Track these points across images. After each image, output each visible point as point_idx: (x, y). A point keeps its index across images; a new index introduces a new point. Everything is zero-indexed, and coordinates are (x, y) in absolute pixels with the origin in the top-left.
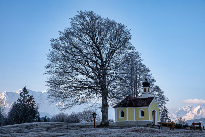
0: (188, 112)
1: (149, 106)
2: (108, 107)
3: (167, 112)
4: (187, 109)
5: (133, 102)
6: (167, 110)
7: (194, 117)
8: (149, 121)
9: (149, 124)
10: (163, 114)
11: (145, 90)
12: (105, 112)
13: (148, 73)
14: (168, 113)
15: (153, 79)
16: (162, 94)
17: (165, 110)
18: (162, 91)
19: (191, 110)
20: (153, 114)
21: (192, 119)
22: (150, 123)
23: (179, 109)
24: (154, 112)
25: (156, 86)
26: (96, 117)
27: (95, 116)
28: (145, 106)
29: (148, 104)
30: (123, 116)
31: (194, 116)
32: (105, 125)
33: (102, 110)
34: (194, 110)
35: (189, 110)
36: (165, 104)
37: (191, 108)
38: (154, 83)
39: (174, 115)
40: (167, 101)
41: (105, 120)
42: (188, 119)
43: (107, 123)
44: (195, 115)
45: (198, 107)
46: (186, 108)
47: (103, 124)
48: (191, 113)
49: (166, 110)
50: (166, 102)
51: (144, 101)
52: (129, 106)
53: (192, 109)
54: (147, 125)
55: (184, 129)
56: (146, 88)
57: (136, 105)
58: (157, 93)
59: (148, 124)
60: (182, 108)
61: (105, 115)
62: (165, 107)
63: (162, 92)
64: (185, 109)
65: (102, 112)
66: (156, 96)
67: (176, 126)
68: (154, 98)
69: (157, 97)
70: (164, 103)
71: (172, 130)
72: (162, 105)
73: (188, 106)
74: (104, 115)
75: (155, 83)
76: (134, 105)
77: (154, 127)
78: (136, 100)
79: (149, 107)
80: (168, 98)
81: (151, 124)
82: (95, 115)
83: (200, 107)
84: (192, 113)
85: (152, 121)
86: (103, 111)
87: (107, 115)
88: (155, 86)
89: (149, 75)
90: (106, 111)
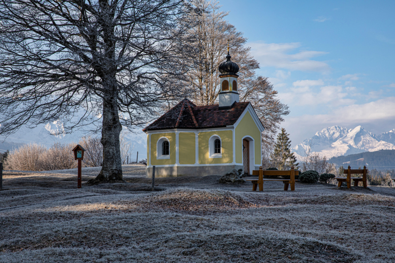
0: (336, 140)
1: (235, 125)
2: (121, 129)
3: (289, 141)
4: (334, 133)
5: (193, 117)
6: (288, 137)
7: (348, 151)
8: (234, 166)
9: (231, 174)
10: (279, 146)
11: (225, 85)
12: (110, 143)
13: (240, 46)
14: (289, 143)
15: (251, 61)
16: (273, 97)
17: (284, 137)
18: (274, 89)
19: (341, 136)
20: (244, 148)
21: (343, 154)
22: (234, 171)
23: (317, 134)
24: (247, 142)
25: (260, 78)
26: (82, 158)
27: (79, 155)
28: (224, 126)
29: (232, 120)
30: (168, 153)
31: (347, 148)
32: (111, 178)
33: (102, 139)
34: (348, 135)
35: (337, 135)
36: (281, 122)
37: (341, 131)
38: (254, 70)
39: (305, 146)
40: (286, 113)
41: (112, 164)
42: (335, 154)
43: (117, 172)
44: (350, 146)
45: (358, 129)
46: (332, 132)
47: (106, 175)
48: (341, 141)
49: (286, 137)
50: (282, 116)
51: (223, 112)
52: (181, 126)
53: (344, 132)
54: (225, 177)
55: (324, 184)
56: (228, 79)
57: (201, 123)
58: (262, 96)
59: (227, 175)
60: (322, 131)
61: (111, 150)
62: (283, 130)
63: (275, 93)
64: (329, 134)
65: (102, 142)
66: (260, 103)
67: (302, 178)
68: (248, 106)
69: (261, 106)
70: (277, 119)
71: (289, 189)
72: (274, 125)
73: (336, 127)
74: (109, 152)
75: (256, 70)
76: (194, 125)
77: (244, 182)
78: (202, 112)
79: (233, 128)
80: (287, 108)
81: (238, 173)
82: (80, 151)
83: (361, 129)
84: (344, 142)
85: (242, 164)
86: (106, 142)
87: (118, 151)
88: (257, 77)
89: (242, 50)
90: (113, 140)
